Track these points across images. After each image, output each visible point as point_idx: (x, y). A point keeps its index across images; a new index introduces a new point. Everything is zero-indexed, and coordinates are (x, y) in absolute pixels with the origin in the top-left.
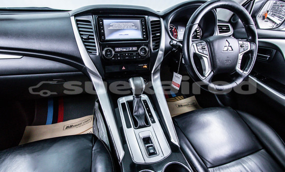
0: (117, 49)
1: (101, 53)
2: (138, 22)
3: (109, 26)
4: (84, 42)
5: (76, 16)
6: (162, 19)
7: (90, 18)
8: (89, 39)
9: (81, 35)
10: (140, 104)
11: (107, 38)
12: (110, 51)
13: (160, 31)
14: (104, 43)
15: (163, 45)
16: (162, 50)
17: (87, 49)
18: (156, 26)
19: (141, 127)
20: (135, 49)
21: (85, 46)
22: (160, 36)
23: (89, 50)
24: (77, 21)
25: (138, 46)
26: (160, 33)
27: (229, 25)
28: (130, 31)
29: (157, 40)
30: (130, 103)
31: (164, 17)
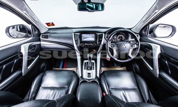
0: (85, 44)
1: (80, 45)
2: (94, 35)
3: (84, 36)
4: (75, 41)
5: (74, 33)
6: (104, 34)
7: (78, 34)
8: (77, 40)
9: (75, 39)
10: (90, 63)
11: (83, 40)
12: (83, 45)
13: (102, 38)
14: (81, 42)
15: (102, 43)
16: (102, 45)
17: (76, 43)
19: (88, 70)
20: (91, 44)
21: (76, 42)
22: (102, 40)
23: (77, 44)
24: (74, 34)
26: (102, 39)
27: (138, 35)
28: (90, 38)
29: (100, 41)
30: (87, 62)
31: (105, 33)
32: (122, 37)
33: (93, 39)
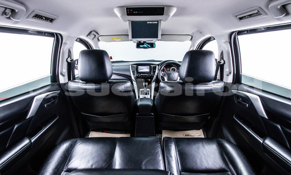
0: (141, 74)
1: (137, 75)
2: (149, 67)
4: (132, 72)
7: (135, 66)
8: (134, 71)
9: (132, 70)
10: (146, 91)
11: (139, 71)
12: (139, 75)
15: (156, 74)
16: (156, 76)
18: (155, 68)
23: (134, 74)
24: (131, 66)
25: (147, 74)
26: (156, 70)
28: (146, 69)
29: (154, 72)
30: (143, 91)
31: (158, 65)
32: (174, 69)
33: (148, 70)
